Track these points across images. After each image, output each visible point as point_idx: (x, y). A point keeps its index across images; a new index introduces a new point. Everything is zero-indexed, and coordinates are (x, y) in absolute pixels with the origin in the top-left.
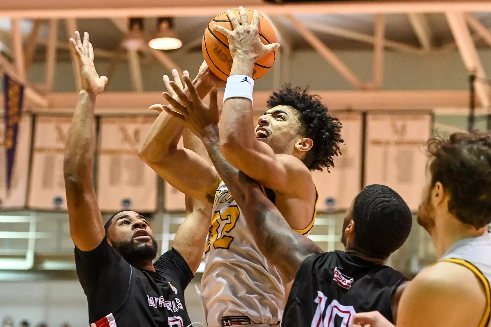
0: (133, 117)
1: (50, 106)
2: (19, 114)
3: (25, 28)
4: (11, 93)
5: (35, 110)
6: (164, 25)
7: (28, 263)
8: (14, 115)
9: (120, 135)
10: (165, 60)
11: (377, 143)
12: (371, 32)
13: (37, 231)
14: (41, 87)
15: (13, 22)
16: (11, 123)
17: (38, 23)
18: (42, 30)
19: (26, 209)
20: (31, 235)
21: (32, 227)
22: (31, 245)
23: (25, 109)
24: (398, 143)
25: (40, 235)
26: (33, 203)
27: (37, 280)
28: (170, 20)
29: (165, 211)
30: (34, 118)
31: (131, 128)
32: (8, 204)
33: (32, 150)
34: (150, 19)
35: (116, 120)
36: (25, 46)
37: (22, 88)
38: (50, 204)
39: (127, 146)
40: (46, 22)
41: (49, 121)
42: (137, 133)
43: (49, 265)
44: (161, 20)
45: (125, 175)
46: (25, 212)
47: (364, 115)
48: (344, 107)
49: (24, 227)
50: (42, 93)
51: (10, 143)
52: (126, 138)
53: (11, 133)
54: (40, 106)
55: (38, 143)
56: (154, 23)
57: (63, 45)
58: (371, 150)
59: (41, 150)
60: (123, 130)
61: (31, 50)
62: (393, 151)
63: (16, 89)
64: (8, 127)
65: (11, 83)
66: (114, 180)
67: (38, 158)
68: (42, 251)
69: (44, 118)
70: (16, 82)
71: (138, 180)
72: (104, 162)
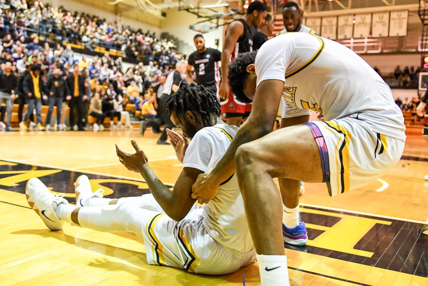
0: (330, 16)
1: (310, 15)
9: (327, 22)
11: (393, 19)
24: (399, 19)
30: (306, 18)
31: (330, 19)
39: (329, 24)
41: (310, 19)
42: (331, 21)
45: (328, 31)
47: (390, 12)
50: (308, 12)
54: (307, 16)
58: (391, 21)
60: (328, 20)
62: (397, 21)
66: (325, 32)
69: (308, 19)
71: (331, 32)
72: (323, 28)
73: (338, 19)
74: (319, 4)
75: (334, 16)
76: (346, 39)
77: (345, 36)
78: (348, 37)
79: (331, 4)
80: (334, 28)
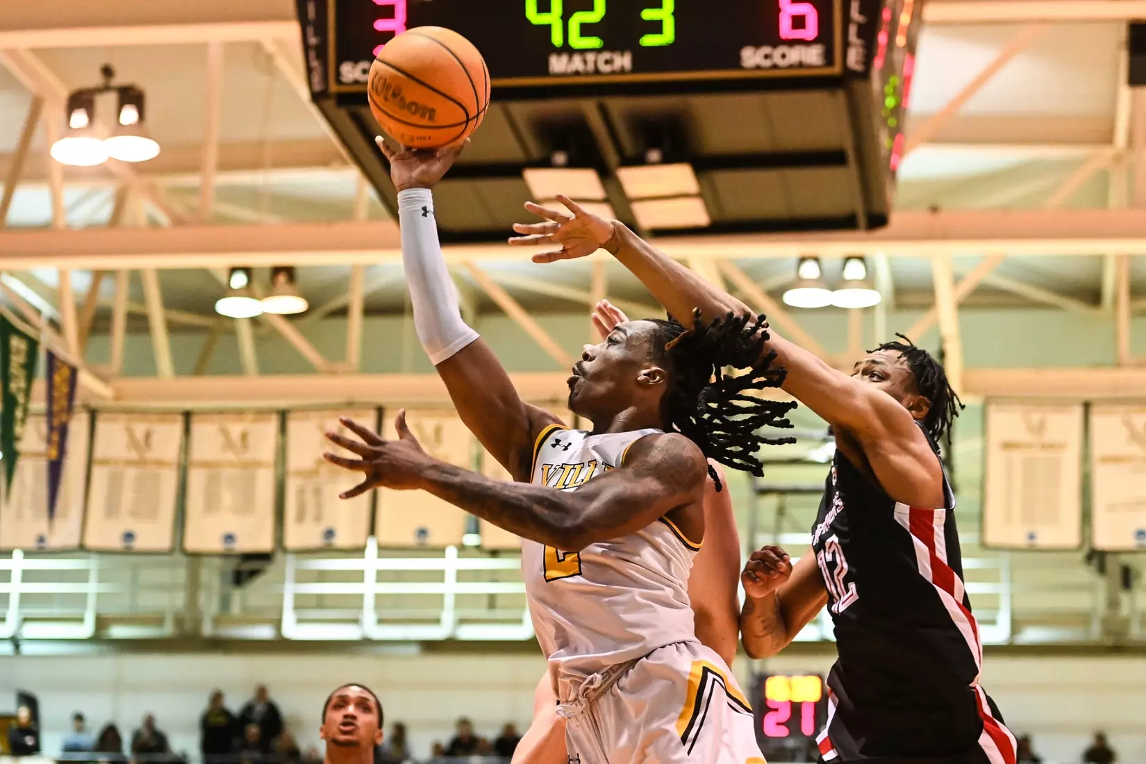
0: (239, 413)
1: (117, 398)
2: (70, 410)
3: (79, 282)
4: (57, 379)
5: (94, 403)
6: (282, 278)
7: (86, 629)
8: (61, 411)
9: (220, 440)
10: (286, 329)
12: (588, 288)
13: (101, 580)
14: (103, 369)
15: (62, 275)
16: (56, 422)
17: (98, 275)
18: (106, 285)
19: (82, 549)
20: (91, 588)
21: (93, 576)
22: (91, 603)
23: (78, 402)
25: (105, 588)
26: (92, 541)
27: (101, 654)
28: (289, 272)
29: (285, 550)
30: (93, 414)
31: (236, 429)
32: (54, 542)
33: (90, 463)
34: (262, 269)
35: (215, 417)
36: (79, 309)
37: (74, 372)
38: (116, 543)
39: (230, 456)
40: (112, 273)
41: (115, 420)
42: (244, 437)
43: (118, 632)
44: (277, 270)
45: (227, 498)
46: (80, 554)
48: (547, 397)
49: (81, 576)
50: (104, 379)
51: (54, 453)
52: (229, 444)
53: (55, 437)
54: (103, 398)
55: (99, 453)
56: (267, 275)
57: (136, 308)
59: (104, 462)
60: (225, 433)
61: (89, 316)
63: (65, 372)
64: (51, 428)
65: (58, 364)
66: (211, 505)
67: (99, 474)
68: (108, 611)
69: (108, 416)
70: (64, 363)
71: (246, 506)
72: (197, 479)
73: (283, 429)
74: (173, 328)
75: (261, 413)
76: (328, 550)
77: (330, 534)
78: (341, 540)
79: (246, 336)
80: (265, 482)
